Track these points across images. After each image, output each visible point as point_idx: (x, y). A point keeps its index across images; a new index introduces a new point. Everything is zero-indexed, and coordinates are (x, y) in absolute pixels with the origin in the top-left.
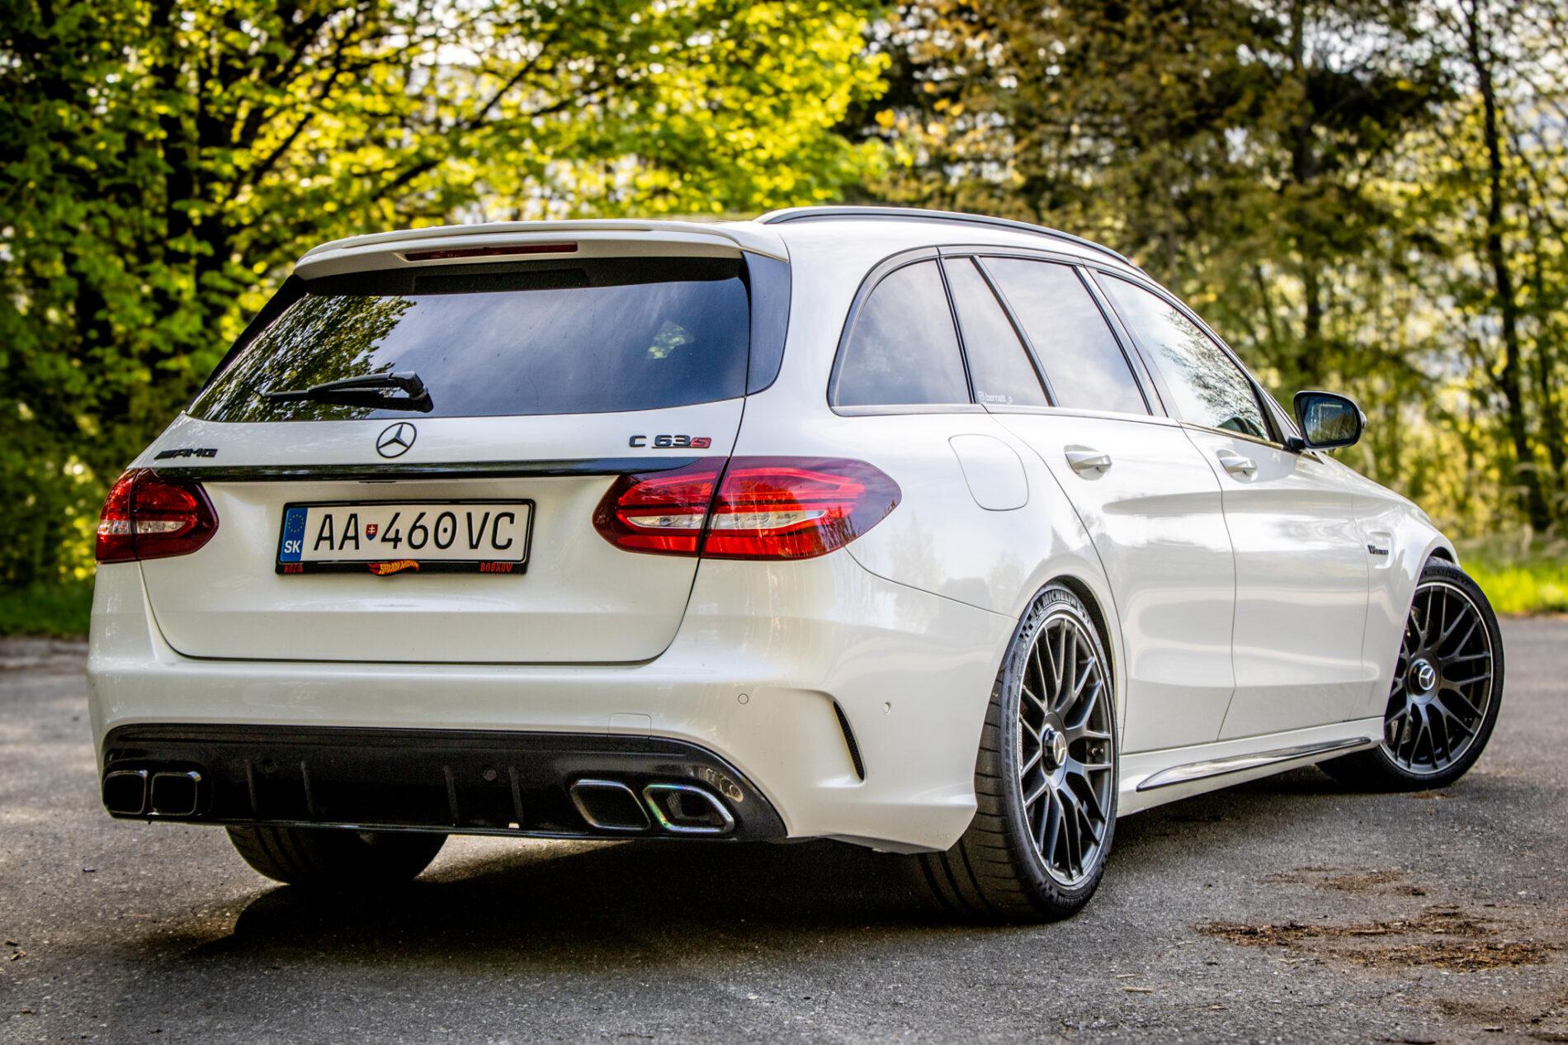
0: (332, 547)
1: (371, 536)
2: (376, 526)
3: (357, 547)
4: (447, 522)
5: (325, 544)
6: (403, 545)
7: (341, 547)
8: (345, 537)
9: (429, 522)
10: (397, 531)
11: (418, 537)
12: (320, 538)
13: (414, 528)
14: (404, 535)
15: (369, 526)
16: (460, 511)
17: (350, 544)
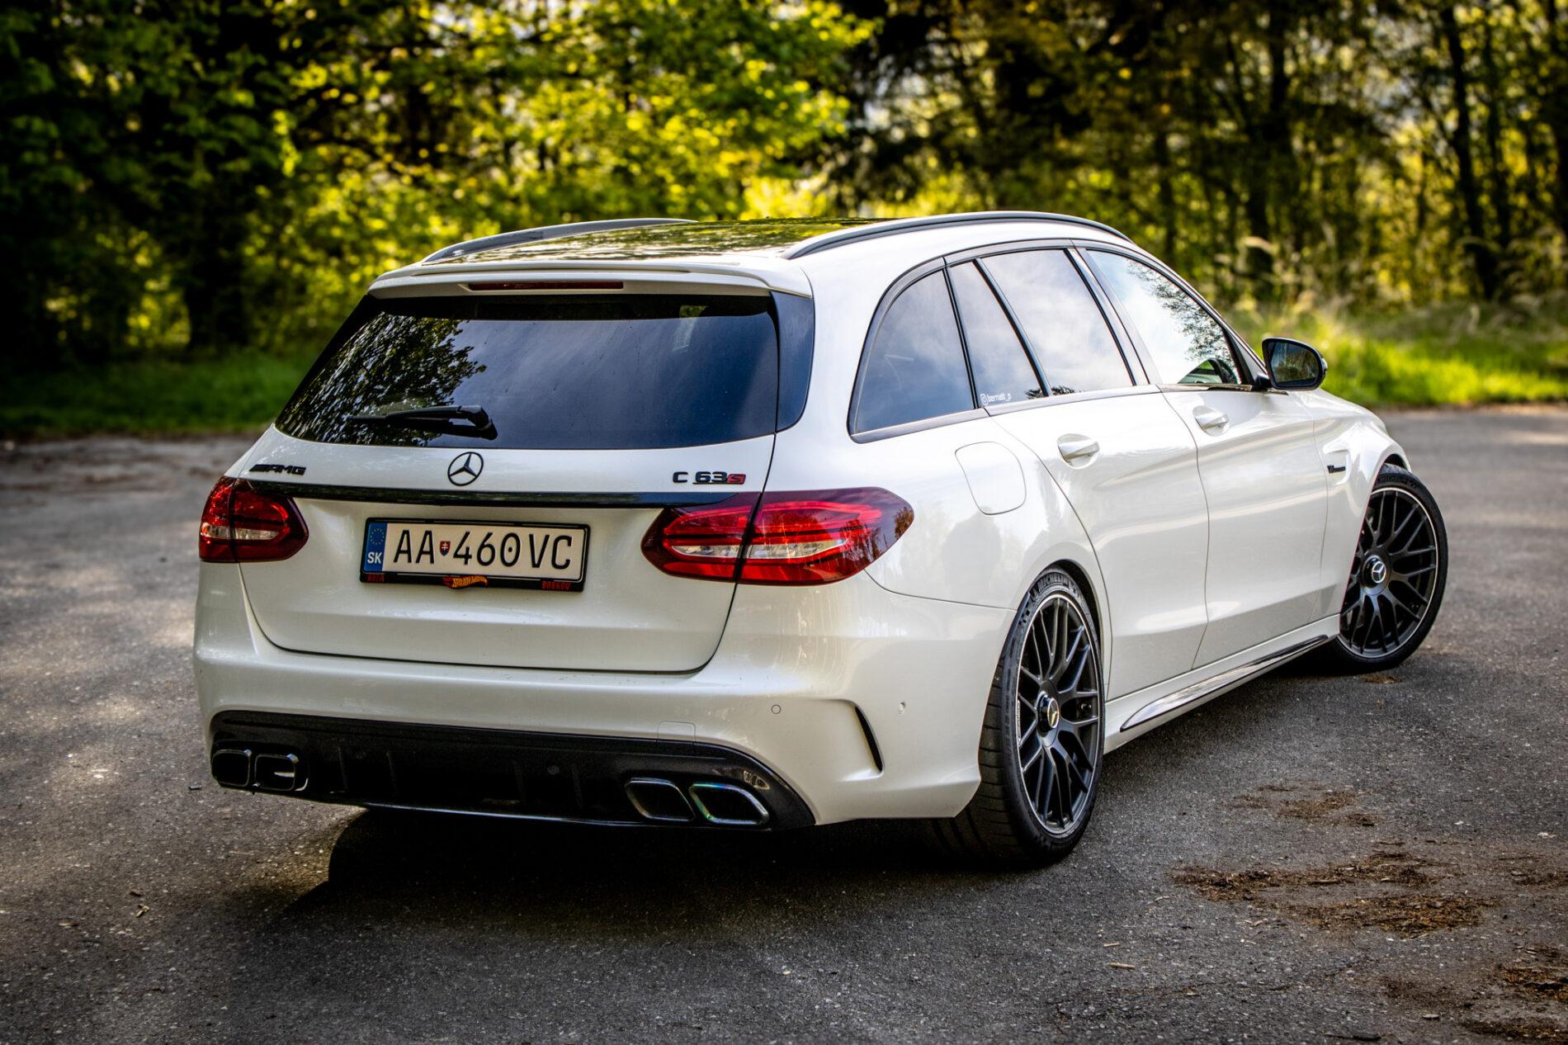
1: (444, 552)
2: (448, 543)
4: (511, 542)
5: (403, 557)
6: (473, 561)
9: (495, 541)
10: (468, 549)
11: (486, 555)
12: (399, 551)
14: (473, 552)
15: (442, 543)
17: (425, 558)
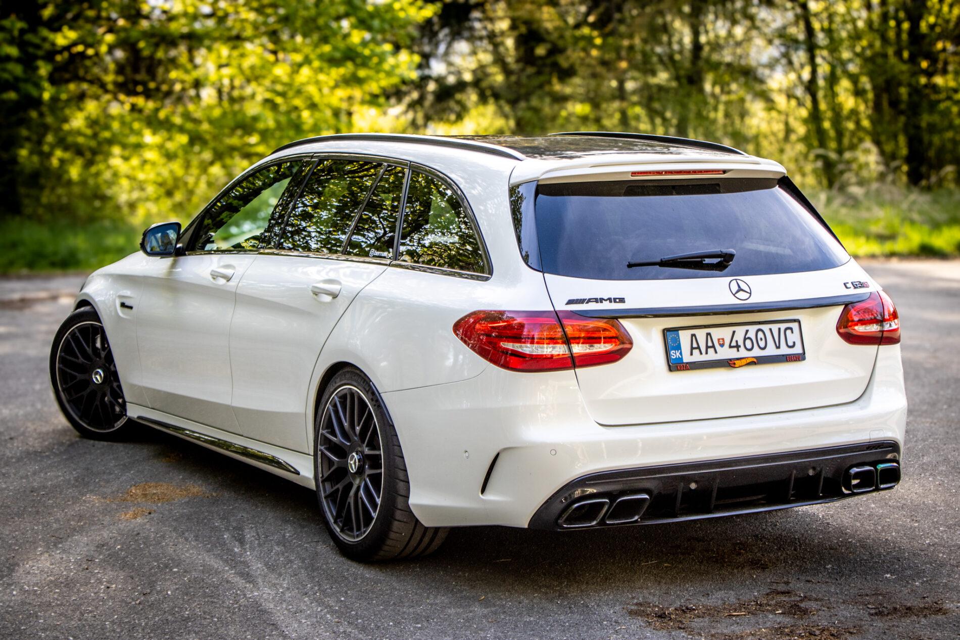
0: (701, 353)
2: (723, 339)
3: (716, 352)
5: (696, 352)
7: (707, 353)
8: (707, 347)
12: (692, 348)
13: (745, 339)
15: (719, 340)
16: (765, 328)
